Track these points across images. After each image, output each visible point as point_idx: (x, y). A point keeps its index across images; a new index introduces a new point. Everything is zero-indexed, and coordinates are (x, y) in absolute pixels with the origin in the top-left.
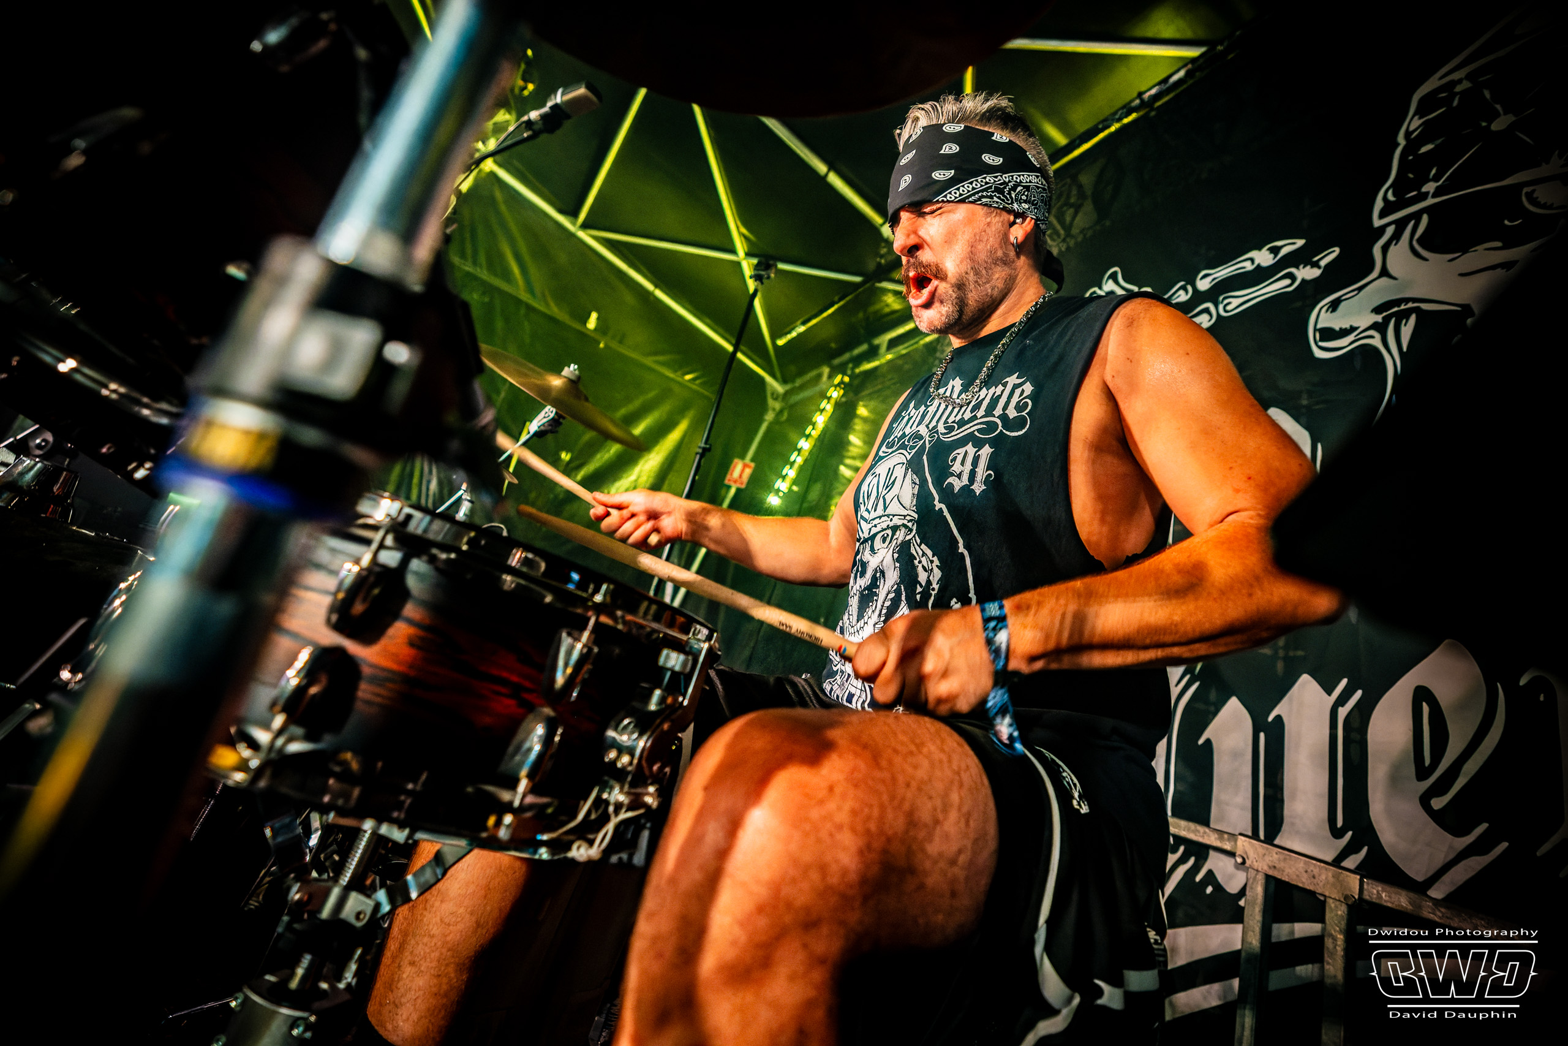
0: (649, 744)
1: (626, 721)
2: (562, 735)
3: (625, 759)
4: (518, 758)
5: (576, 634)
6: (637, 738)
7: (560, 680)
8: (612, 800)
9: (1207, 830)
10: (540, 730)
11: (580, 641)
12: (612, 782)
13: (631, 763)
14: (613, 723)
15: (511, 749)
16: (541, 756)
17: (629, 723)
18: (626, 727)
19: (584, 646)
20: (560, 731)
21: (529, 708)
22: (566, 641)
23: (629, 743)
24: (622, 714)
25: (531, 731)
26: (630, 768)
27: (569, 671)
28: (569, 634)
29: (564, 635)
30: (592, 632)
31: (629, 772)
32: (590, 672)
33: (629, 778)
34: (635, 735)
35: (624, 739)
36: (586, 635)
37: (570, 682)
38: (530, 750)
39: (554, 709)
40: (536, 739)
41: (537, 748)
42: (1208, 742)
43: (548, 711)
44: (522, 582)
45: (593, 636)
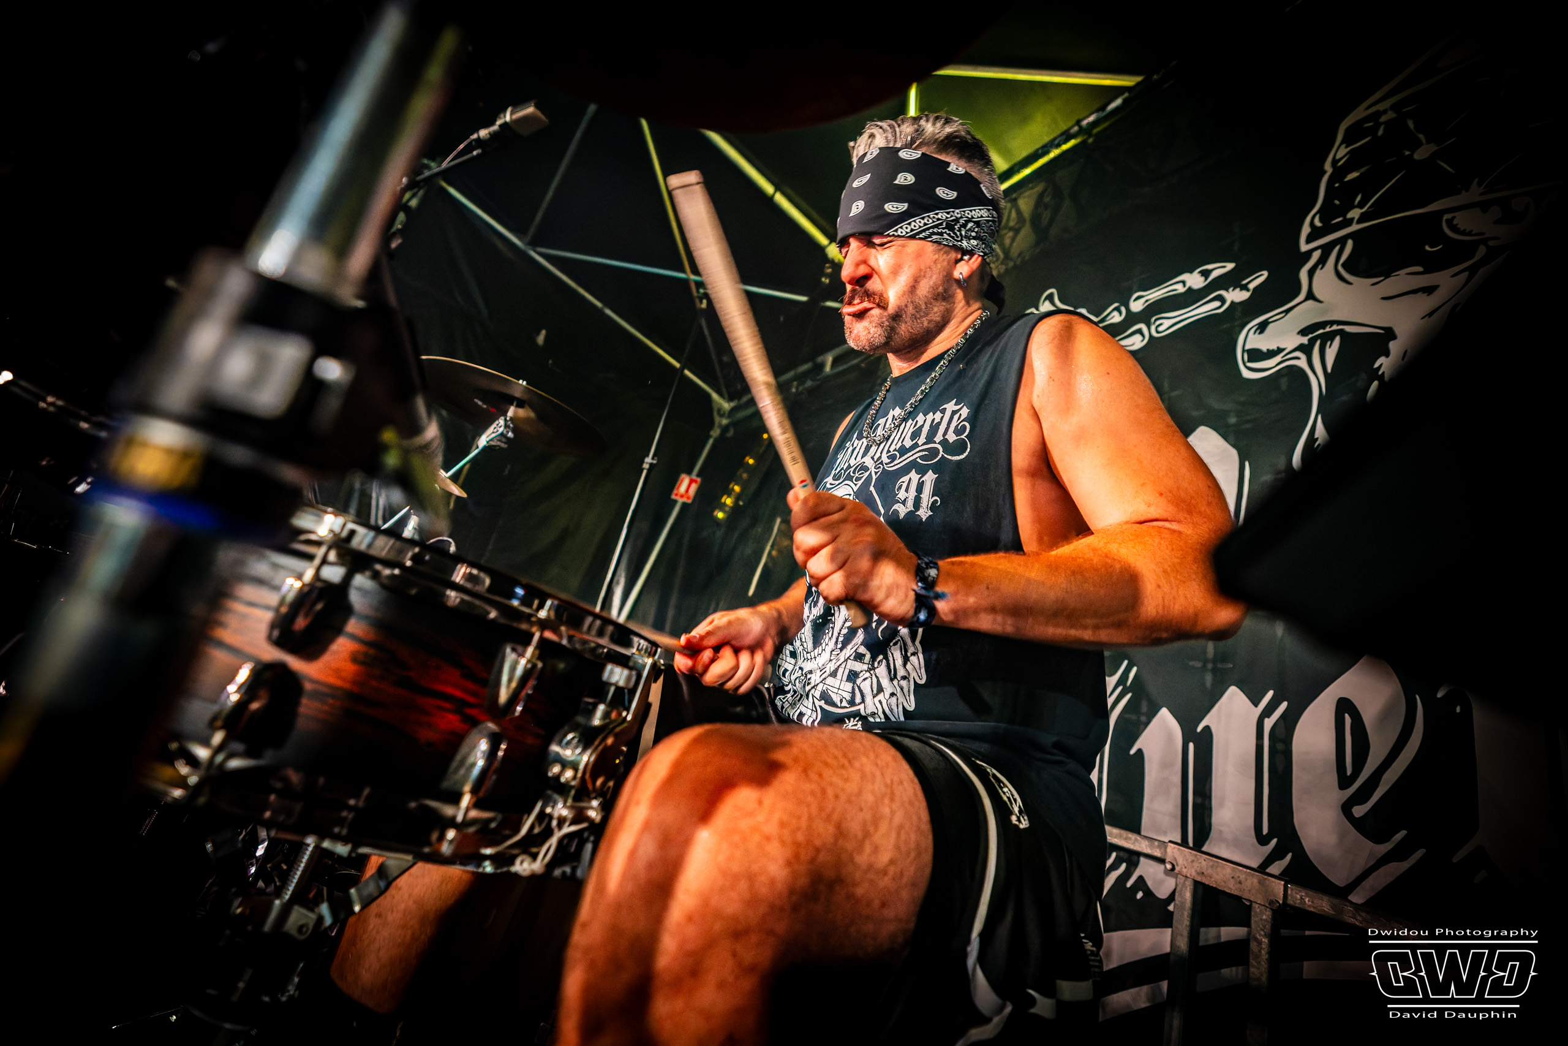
0: (592, 759)
1: (570, 736)
2: (506, 750)
3: (569, 774)
4: (462, 772)
5: (520, 649)
6: (579, 754)
7: (504, 695)
8: (556, 815)
9: (1138, 838)
10: (484, 745)
11: (524, 657)
12: (556, 796)
13: (574, 778)
14: (557, 738)
15: (454, 764)
16: (484, 772)
17: (573, 738)
18: (569, 743)
19: (529, 661)
20: (503, 746)
21: (473, 723)
22: (510, 656)
23: (572, 758)
24: (566, 728)
25: (474, 746)
26: (573, 783)
27: (514, 685)
28: (514, 650)
29: (508, 650)
30: (536, 648)
31: (573, 787)
32: (535, 688)
33: (573, 792)
34: (578, 751)
35: (568, 753)
36: (530, 651)
37: (513, 699)
38: (474, 765)
39: (497, 724)
40: (479, 754)
41: (481, 763)
42: (1140, 751)
43: (491, 726)
44: (466, 598)
45: (537, 652)
